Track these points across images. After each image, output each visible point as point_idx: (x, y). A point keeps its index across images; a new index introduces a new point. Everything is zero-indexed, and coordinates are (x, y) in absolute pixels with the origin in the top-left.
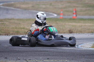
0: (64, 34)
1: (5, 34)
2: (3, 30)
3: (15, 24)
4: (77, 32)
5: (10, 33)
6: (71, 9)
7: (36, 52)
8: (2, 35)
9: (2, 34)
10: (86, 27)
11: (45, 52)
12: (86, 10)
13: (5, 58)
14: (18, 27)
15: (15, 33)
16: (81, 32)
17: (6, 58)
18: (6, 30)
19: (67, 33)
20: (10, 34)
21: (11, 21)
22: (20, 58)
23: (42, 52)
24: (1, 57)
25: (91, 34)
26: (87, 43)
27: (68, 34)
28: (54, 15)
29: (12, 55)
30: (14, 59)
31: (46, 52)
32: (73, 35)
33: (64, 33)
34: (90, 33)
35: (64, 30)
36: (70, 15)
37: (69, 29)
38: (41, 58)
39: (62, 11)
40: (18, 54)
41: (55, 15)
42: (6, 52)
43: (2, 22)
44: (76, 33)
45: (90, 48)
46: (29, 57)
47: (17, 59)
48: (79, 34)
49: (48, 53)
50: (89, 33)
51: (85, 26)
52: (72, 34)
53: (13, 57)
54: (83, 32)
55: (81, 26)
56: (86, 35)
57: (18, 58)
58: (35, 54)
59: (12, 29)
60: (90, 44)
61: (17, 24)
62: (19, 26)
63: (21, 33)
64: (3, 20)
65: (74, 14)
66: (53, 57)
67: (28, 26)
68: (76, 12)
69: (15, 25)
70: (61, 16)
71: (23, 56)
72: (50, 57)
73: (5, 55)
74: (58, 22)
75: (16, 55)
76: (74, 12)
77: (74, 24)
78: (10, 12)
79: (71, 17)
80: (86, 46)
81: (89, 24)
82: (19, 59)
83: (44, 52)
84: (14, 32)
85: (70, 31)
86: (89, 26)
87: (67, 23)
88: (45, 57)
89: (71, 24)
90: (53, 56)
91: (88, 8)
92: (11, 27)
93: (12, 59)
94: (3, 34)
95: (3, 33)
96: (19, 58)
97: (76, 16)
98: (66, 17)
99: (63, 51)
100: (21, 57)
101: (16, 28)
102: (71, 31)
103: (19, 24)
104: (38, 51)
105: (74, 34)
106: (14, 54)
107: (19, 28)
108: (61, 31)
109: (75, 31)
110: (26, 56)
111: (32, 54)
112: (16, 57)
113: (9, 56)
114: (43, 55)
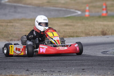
0: (96, 37)
1: (18, 39)
2: (15, 34)
3: (28, 25)
4: (112, 34)
6: (98, 4)
8: (14, 40)
9: (14, 39)
11: (77, 61)
13: (26, 70)
17: (28, 70)
18: (18, 34)
19: (100, 35)
22: (46, 69)
23: (72, 61)
24: (21, 69)
27: (100, 36)
31: (78, 61)
32: (108, 38)
33: (94, 36)
35: (94, 32)
36: (98, 12)
37: (101, 30)
38: (73, 69)
40: (42, 65)
41: (79, 13)
42: (24, 62)
43: (11, 24)
44: (110, 36)
46: (57, 69)
47: (42, 71)
49: (81, 63)
52: (105, 36)
53: (36, 69)
57: (43, 70)
58: (64, 65)
64: (12, 21)
65: (103, 9)
66: (89, 68)
68: (106, 7)
69: (29, 27)
70: (87, 14)
71: (48, 66)
72: (85, 67)
73: (25, 66)
74: (84, 21)
75: (40, 66)
76: (104, 7)
77: (105, 23)
78: (19, 10)
82: (46, 72)
83: (75, 61)
85: (103, 32)
87: (96, 23)
88: (79, 68)
89: (101, 23)
90: (89, 65)
93: (35, 71)
94: (15, 39)
95: (15, 37)
96: (44, 69)
97: (107, 12)
98: (93, 14)
99: (101, 59)
100: (47, 68)
104: (66, 60)
108: (91, 33)
110: (53, 67)
111: (60, 64)
112: (40, 69)
113: (30, 68)
114: (75, 65)
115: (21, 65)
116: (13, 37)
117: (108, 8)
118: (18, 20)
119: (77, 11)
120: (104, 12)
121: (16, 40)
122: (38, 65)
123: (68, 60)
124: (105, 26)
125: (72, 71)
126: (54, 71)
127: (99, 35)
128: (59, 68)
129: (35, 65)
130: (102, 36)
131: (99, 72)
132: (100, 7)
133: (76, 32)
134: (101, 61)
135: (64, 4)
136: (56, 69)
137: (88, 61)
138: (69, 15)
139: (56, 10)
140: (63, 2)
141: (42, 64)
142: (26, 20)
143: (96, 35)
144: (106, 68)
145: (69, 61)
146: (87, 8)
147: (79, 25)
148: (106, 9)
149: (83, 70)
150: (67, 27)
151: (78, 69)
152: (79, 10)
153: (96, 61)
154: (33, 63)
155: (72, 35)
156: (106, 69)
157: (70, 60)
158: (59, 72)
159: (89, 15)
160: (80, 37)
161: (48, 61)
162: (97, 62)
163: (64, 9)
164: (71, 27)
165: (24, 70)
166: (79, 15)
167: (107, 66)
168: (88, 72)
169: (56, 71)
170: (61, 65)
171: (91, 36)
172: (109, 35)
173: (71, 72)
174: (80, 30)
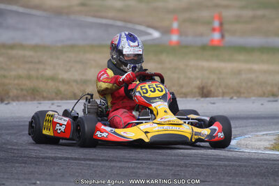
0: (184, 99)
3: (26, 63)
4: (224, 94)
5: (11, 94)
6: (205, 14)
7: (92, 163)
10: (253, 76)
12: (254, 18)
14: (33, 73)
15: (25, 92)
16: (237, 93)
19: (194, 97)
20: (9, 97)
21: (14, 52)
22: (43, 182)
23: (112, 164)
25: (269, 101)
26: (257, 131)
27: (195, 99)
29: (16, 173)
31: (127, 165)
32: (214, 103)
33: (183, 97)
34: (267, 97)
35: (182, 86)
36: (201, 35)
37: (198, 83)
39: (176, 19)
40: (36, 170)
41: (156, 34)
44: (220, 98)
45: (266, 148)
46: (71, 182)
48: (232, 101)
49: (133, 168)
50: (263, 95)
51: (251, 71)
52: (208, 99)
53: (19, 179)
54: (244, 93)
55: (239, 73)
56: (253, 103)
57: (35, 184)
58: (90, 171)
59: (16, 82)
60: (267, 137)
61: (31, 62)
62: (38, 69)
63: (45, 94)
65: (214, 30)
67: (68, 71)
68: (221, 24)
70: (175, 38)
71: (52, 175)
74: (164, 57)
75: (31, 173)
76: (216, 24)
77: (215, 64)
78: (11, 21)
79: (205, 40)
80: (254, 143)
81: (265, 67)
83: (119, 164)
84: (22, 90)
85: (203, 88)
86: (265, 72)
87: (192, 63)
89: (205, 64)
91: (260, 13)
92: (13, 73)
96: (38, 182)
97: (223, 36)
98: (189, 40)
99: (182, 160)
100: (46, 180)
101: (29, 77)
102: (205, 91)
103: (40, 62)
104: (99, 160)
105: (215, 99)
106: (24, 167)
107: (37, 78)
109: (220, 90)
110: (63, 176)
111: (80, 171)
112: (30, 182)
113: (6, 177)
114: (117, 174)
117: (226, 27)
119: (150, 31)
120: (217, 36)
122: (26, 170)
123: (103, 160)
124: (211, 71)
129: (20, 169)
130: (199, 98)
132: (208, 23)
134: (182, 166)
135: (120, 10)
136: (67, 182)
137: (151, 164)
139: (101, 25)
140: (118, 4)
141: (37, 167)
143: (185, 95)
145: (104, 163)
148: (221, 29)
152: (156, 28)
153: (168, 165)
154: (17, 165)
157: (107, 160)
159: (178, 43)
161: (55, 159)
162: (171, 168)
163: (119, 23)
170: (83, 171)
172: (217, 96)
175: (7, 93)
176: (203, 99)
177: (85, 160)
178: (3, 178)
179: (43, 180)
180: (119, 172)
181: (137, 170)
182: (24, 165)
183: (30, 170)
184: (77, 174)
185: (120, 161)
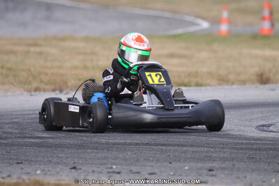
0: (243, 86)
1: (53, 87)
2: (46, 74)
3: (79, 54)
5: (69, 84)
6: (252, 4)
7: (164, 148)
8: (44, 91)
9: (42, 86)
11: (195, 149)
13: (71, 169)
14: (89, 64)
17: (75, 168)
18: (52, 74)
21: (67, 44)
22: (119, 167)
23: (185, 148)
24: (59, 164)
27: (254, 86)
28: (198, 24)
29: (90, 159)
30: (101, 173)
31: (199, 149)
32: (274, 90)
33: (241, 84)
35: (239, 74)
36: (251, 25)
37: (256, 70)
38: (186, 168)
40: (109, 155)
41: (205, 25)
42: (67, 147)
43: (38, 49)
46: (146, 166)
47: (110, 170)
49: (206, 152)
52: (267, 86)
53: (95, 164)
57: (111, 168)
59: (73, 72)
61: (84, 53)
62: (92, 60)
64: (40, 42)
65: (264, 19)
66: (224, 165)
68: (271, 13)
69: (81, 57)
70: (224, 28)
72: (215, 165)
73: (68, 158)
74: (215, 46)
75: (105, 158)
76: (266, 13)
77: (268, 53)
78: (59, 14)
79: (255, 29)
82: (119, 173)
83: (191, 149)
85: (262, 75)
87: (245, 51)
88: (199, 165)
89: (259, 52)
90: (224, 160)
92: (68, 64)
93: (93, 171)
94: (47, 87)
95: (46, 84)
96: (114, 167)
97: (273, 25)
98: (239, 29)
99: (254, 144)
100: (122, 165)
101: (85, 68)
102: (264, 77)
103: (93, 53)
104: (170, 145)
105: (274, 85)
106: (97, 153)
107: (93, 68)
108: (232, 77)
110: (137, 161)
111: (153, 155)
112: (105, 166)
113: (80, 162)
114: (191, 158)
115: (59, 155)
116: (41, 81)
117: (276, 16)
118: (56, 38)
120: (266, 25)
121: (48, 90)
122: (99, 155)
123: (174, 145)
124: (266, 59)
125: (184, 174)
126: (138, 173)
127: (252, 82)
128: (151, 164)
129: (93, 154)
130: (258, 85)
131: (248, 178)
132: (257, 12)
133: (196, 74)
134: (256, 149)
137: (223, 148)
138: (180, 31)
139: (148, 17)
141: (110, 152)
142: (73, 39)
143: (243, 82)
144: (267, 167)
145: (176, 148)
146: (225, 15)
147: (204, 55)
148: (271, 18)
149: (210, 170)
150: (175, 61)
151: (198, 169)
152: (204, 19)
153: (241, 149)
154: (89, 151)
155: (186, 81)
156: (265, 170)
157: (178, 145)
158: (150, 174)
159: (229, 33)
160: (206, 85)
162: (245, 152)
163: (167, 15)
164: (183, 61)
165: (66, 168)
166: (204, 30)
167: (269, 163)
168: (223, 176)
169: (144, 173)
170: (157, 155)
171: (233, 84)
172: (276, 83)
173: (181, 175)
174: (205, 69)
175: (66, 83)
176: (262, 86)
177: (157, 145)
178: (78, 163)
179: (118, 164)
180: (193, 156)
181: (210, 154)
182: (95, 151)
183: (103, 155)
184: (151, 159)
185: (192, 146)
